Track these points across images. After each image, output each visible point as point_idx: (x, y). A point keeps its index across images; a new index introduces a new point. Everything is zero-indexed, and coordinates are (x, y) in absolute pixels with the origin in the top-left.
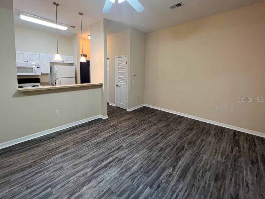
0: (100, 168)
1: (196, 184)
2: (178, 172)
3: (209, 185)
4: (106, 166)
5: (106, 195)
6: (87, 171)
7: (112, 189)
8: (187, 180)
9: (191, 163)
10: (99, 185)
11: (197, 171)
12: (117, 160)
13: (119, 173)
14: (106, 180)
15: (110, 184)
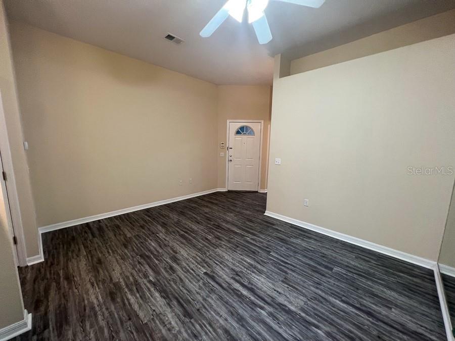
0: (257, 297)
4: (251, 290)
5: (291, 284)
6: (266, 314)
7: (282, 279)
10: (282, 292)
12: (237, 278)
13: (260, 274)
14: (273, 287)
15: (277, 281)
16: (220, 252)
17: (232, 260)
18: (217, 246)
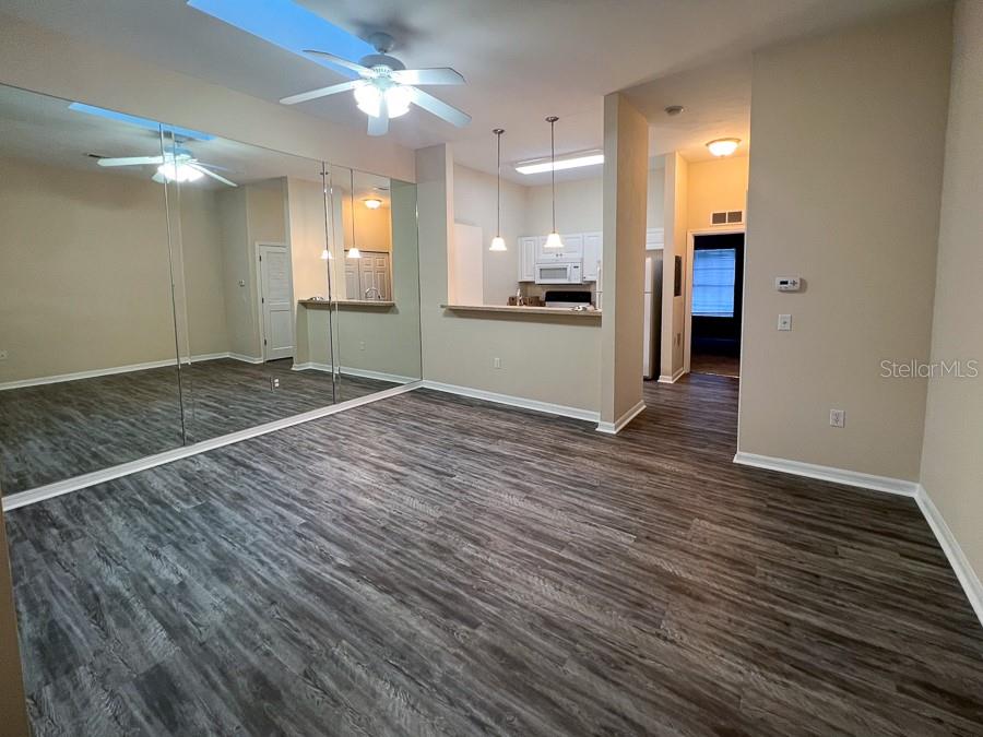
1: (273, 608)
2: (328, 576)
3: (254, 646)
8: (293, 592)
9: (362, 623)
11: (318, 630)
16: (430, 511)
17: (404, 498)
18: (441, 524)
